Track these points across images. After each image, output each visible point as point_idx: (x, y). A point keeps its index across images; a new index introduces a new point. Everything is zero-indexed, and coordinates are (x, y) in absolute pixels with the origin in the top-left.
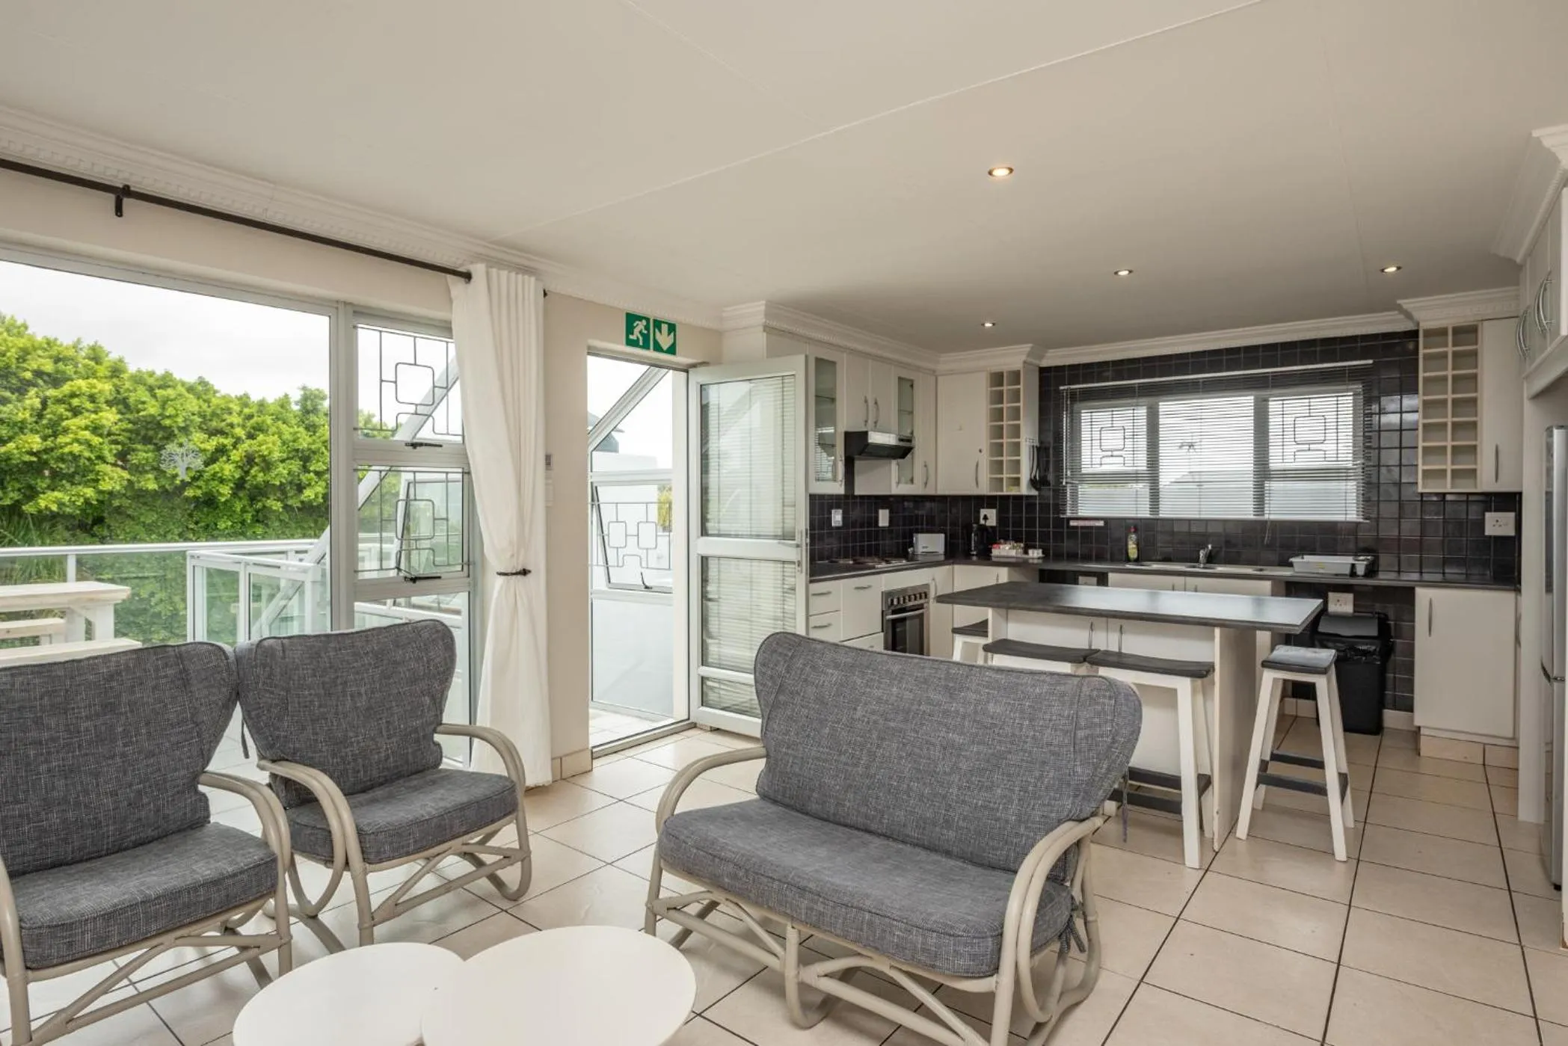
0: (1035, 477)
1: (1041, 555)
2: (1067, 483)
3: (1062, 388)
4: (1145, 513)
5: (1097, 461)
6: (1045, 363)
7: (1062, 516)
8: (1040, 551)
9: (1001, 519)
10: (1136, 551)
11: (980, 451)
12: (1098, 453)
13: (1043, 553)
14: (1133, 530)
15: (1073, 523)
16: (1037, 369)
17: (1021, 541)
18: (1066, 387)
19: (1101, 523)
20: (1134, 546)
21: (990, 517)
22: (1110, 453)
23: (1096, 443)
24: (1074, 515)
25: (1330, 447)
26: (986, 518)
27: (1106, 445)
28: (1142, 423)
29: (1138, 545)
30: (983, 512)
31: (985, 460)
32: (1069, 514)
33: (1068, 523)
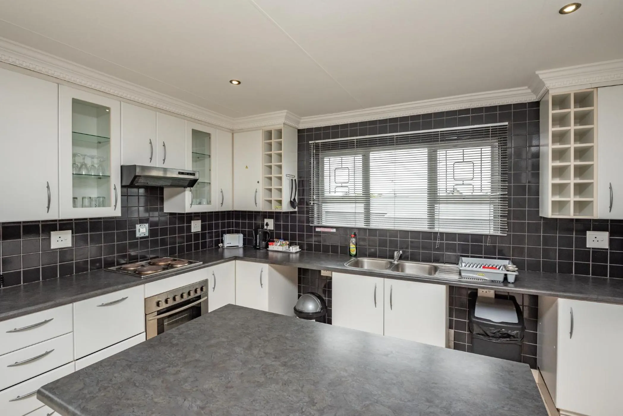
0: (294, 199)
1: (298, 250)
2: (313, 204)
3: (310, 142)
4: (361, 225)
5: (332, 190)
6: (301, 127)
7: (311, 225)
8: (298, 247)
9: (277, 226)
10: (355, 249)
11: (258, 182)
12: (333, 185)
13: (300, 248)
14: (353, 236)
15: (318, 230)
16: (297, 131)
17: (288, 240)
18: (313, 142)
19: (334, 230)
20: (354, 246)
21: (270, 224)
22: (340, 185)
23: (332, 178)
24: (320, 225)
25: (477, 183)
26: (267, 225)
27: (338, 179)
28: (359, 164)
29: (356, 245)
30: (266, 221)
31: (261, 188)
32: (316, 224)
33: (315, 229)
